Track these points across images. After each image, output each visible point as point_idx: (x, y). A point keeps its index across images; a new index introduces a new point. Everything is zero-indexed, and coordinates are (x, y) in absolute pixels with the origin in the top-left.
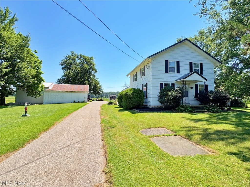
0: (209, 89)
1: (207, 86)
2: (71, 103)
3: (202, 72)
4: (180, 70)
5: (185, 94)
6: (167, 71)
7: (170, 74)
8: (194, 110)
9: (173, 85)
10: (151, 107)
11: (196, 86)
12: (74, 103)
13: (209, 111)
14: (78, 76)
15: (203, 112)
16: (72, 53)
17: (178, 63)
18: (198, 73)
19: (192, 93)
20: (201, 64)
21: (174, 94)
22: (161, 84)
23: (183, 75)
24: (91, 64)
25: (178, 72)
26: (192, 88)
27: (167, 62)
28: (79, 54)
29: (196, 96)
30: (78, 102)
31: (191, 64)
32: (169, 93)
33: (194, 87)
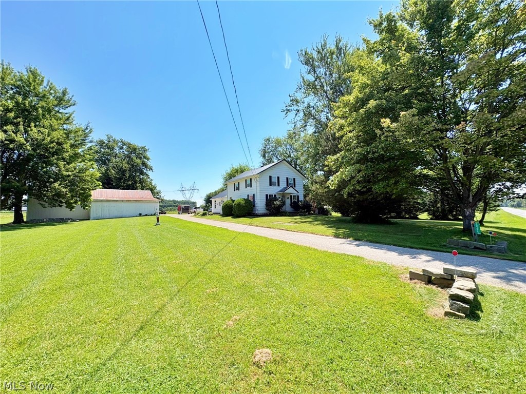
0: (300, 199)
1: (298, 196)
2: (136, 216)
3: (295, 186)
4: (280, 184)
5: (284, 203)
6: (270, 185)
7: (273, 187)
8: (291, 214)
9: (275, 195)
10: (259, 214)
11: (291, 196)
12: (140, 216)
13: (300, 215)
14: (125, 175)
15: (297, 216)
16: (109, 137)
17: (278, 178)
18: (292, 187)
19: (288, 202)
20: (294, 179)
21: (278, 203)
22: (267, 195)
23: (282, 188)
24: (145, 157)
25: (279, 185)
26: (288, 198)
27: (270, 177)
28: (119, 140)
29: (291, 205)
30: (146, 215)
31: (287, 179)
32: (275, 203)
33: (290, 197)
